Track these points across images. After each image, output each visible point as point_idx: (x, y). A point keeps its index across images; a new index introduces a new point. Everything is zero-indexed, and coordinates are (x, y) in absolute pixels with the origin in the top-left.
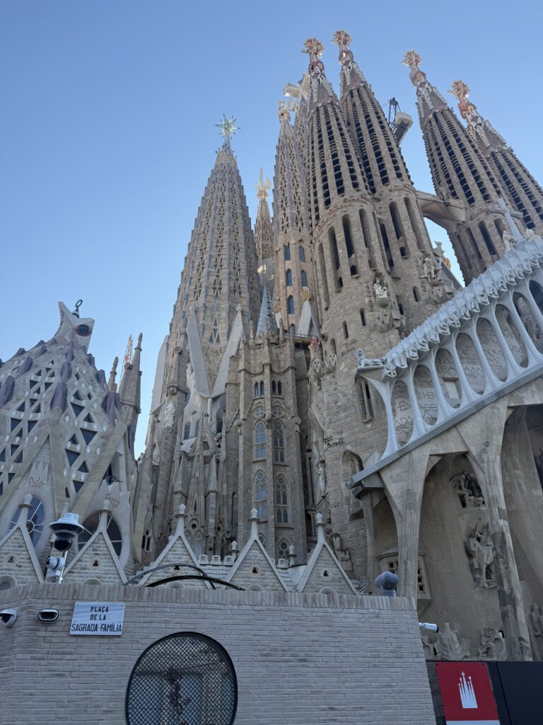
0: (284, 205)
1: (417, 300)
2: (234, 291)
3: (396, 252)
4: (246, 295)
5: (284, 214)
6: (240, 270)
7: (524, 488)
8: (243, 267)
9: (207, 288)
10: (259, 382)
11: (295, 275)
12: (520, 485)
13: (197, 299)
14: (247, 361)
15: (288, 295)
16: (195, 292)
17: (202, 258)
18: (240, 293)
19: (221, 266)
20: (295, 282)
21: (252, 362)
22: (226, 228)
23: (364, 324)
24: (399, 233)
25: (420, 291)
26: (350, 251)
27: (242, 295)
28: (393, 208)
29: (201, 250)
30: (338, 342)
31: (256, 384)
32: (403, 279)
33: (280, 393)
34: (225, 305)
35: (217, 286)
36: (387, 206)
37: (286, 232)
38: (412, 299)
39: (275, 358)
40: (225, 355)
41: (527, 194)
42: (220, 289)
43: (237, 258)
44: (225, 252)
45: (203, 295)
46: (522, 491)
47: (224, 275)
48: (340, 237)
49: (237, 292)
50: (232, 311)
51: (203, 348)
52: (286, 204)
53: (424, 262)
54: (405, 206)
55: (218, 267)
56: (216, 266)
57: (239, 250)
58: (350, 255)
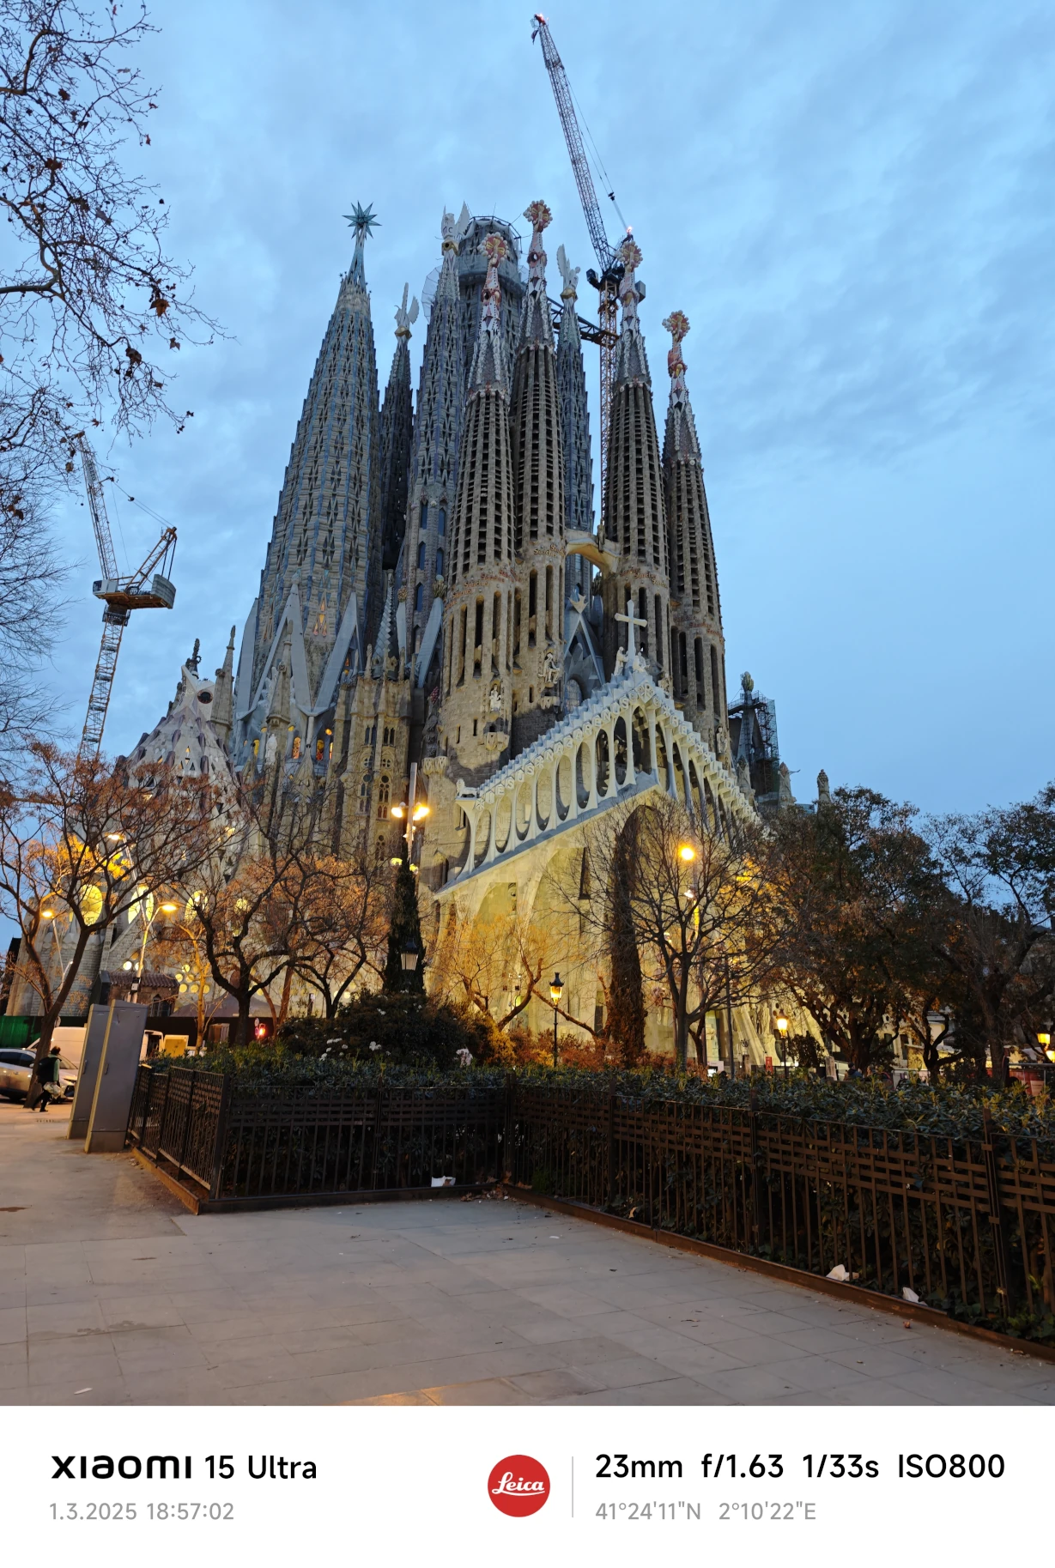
0: (429, 434)
1: (531, 701)
2: (351, 555)
3: (524, 637)
4: (363, 562)
5: (428, 450)
6: (359, 521)
8: (364, 516)
9: (315, 550)
10: (371, 726)
11: (429, 555)
13: (300, 564)
14: (361, 701)
15: (417, 583)
16: (299, 551)
17: (311, 495)
18: (357, 560)
19: (336, 514)
20: (428, 567)
21: (366, 701)
22: (347, 449)
23: (475, 734)
24: (533, 611)
25: (535, 692)
26: (478, 641)
27: (360, 563)
28: (533, 579)
29: (310, 479)
30: (450, 743)
31: (368, 729)
32: (523, 673)
33: (392, 743)
34: (335, 581)
35: (329, 549)
37: (425, 483)
38: (527, 699)
39: (391, 699)
40: (332, 655)
41: (691, 543)
42: (332, 552)
43: (357, 502)
44: (342, 490)
45: (308, 560)
47: (337, 533)
49: (353, 559)
50: (344, 589)
51: (306, 641)
52: (432, 432)
53: (546, 658)
54: (545, 579)
55: (332, 516)
56: (329, 513)
57: (360, 487)
58: (477, 645)
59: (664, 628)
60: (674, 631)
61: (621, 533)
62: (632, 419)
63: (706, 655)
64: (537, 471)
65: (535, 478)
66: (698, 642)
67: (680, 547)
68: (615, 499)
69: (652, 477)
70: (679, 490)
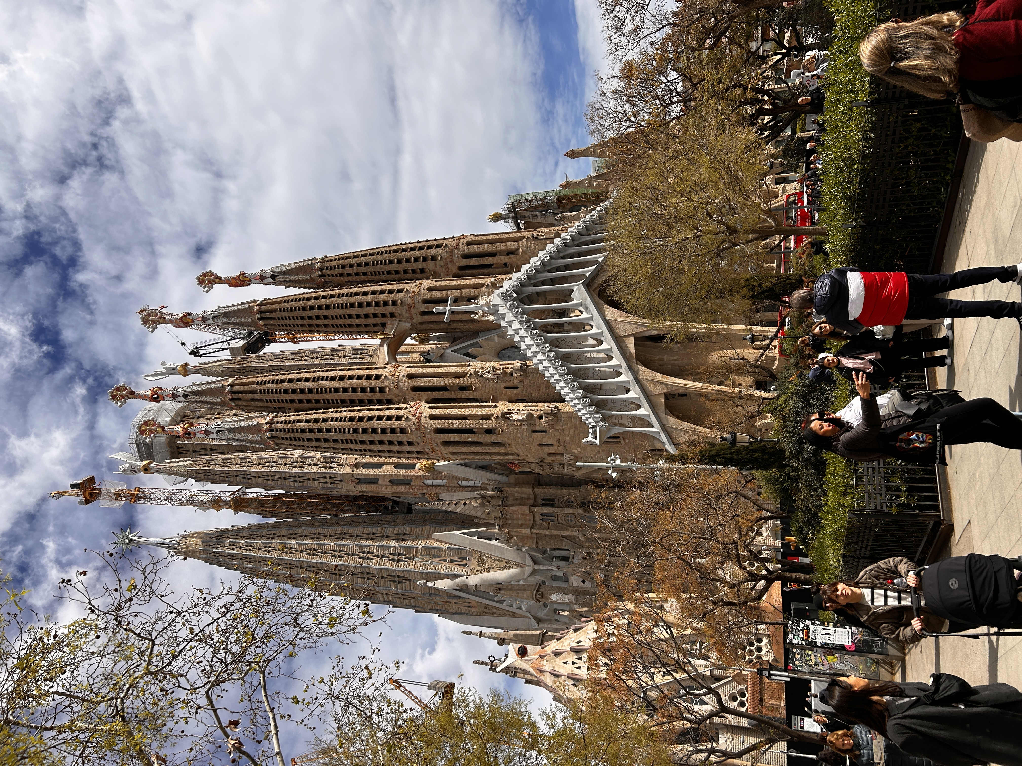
1: (517, 388)
3: (465, 394)
4: (407, 529)
7: (675, 358)
8: (369, 530)
10: (541, 517)
12: (674, 360)
14: (521, 526)
15: (422, 484)
16: (399, 582)
17: (353, 574)
18: (405, 534)
19: (368, 553)
20: (409, 476)
21: (520, 522)
23: (545, 432)
24: (444, 388)
25: (509, 384)
26: (470, 431)
27: (407, 532)
28: (416, 389)
30: (554, 452)
31: (542, 520)
32: (494, 394)
33: (553, 500)
35: (397, 558)
36: (413, 393)
37: (341, 481)
38: (515, 391)
39: (518, 502)
41: (385, 264)
42: (400, 555)
43: (357, 536)
44: (349, 549)
45: (406, 574)
46: (677, 360)
47: (383, 550)
48: (455, 437)
49: (404, 537)
53: (481, 376)
54: (418, 380)
58: (474, 433)
59: (455, 283)
60: (456, 276)
61: (379, 321)
62: (286, 314)
63: (475, 249)
64: (330, 389)
65: (336, 390)
66: (465, 256)
67: (389, 272)
68: (350, 326)
69: (332, 296)
70: (341, 275)
